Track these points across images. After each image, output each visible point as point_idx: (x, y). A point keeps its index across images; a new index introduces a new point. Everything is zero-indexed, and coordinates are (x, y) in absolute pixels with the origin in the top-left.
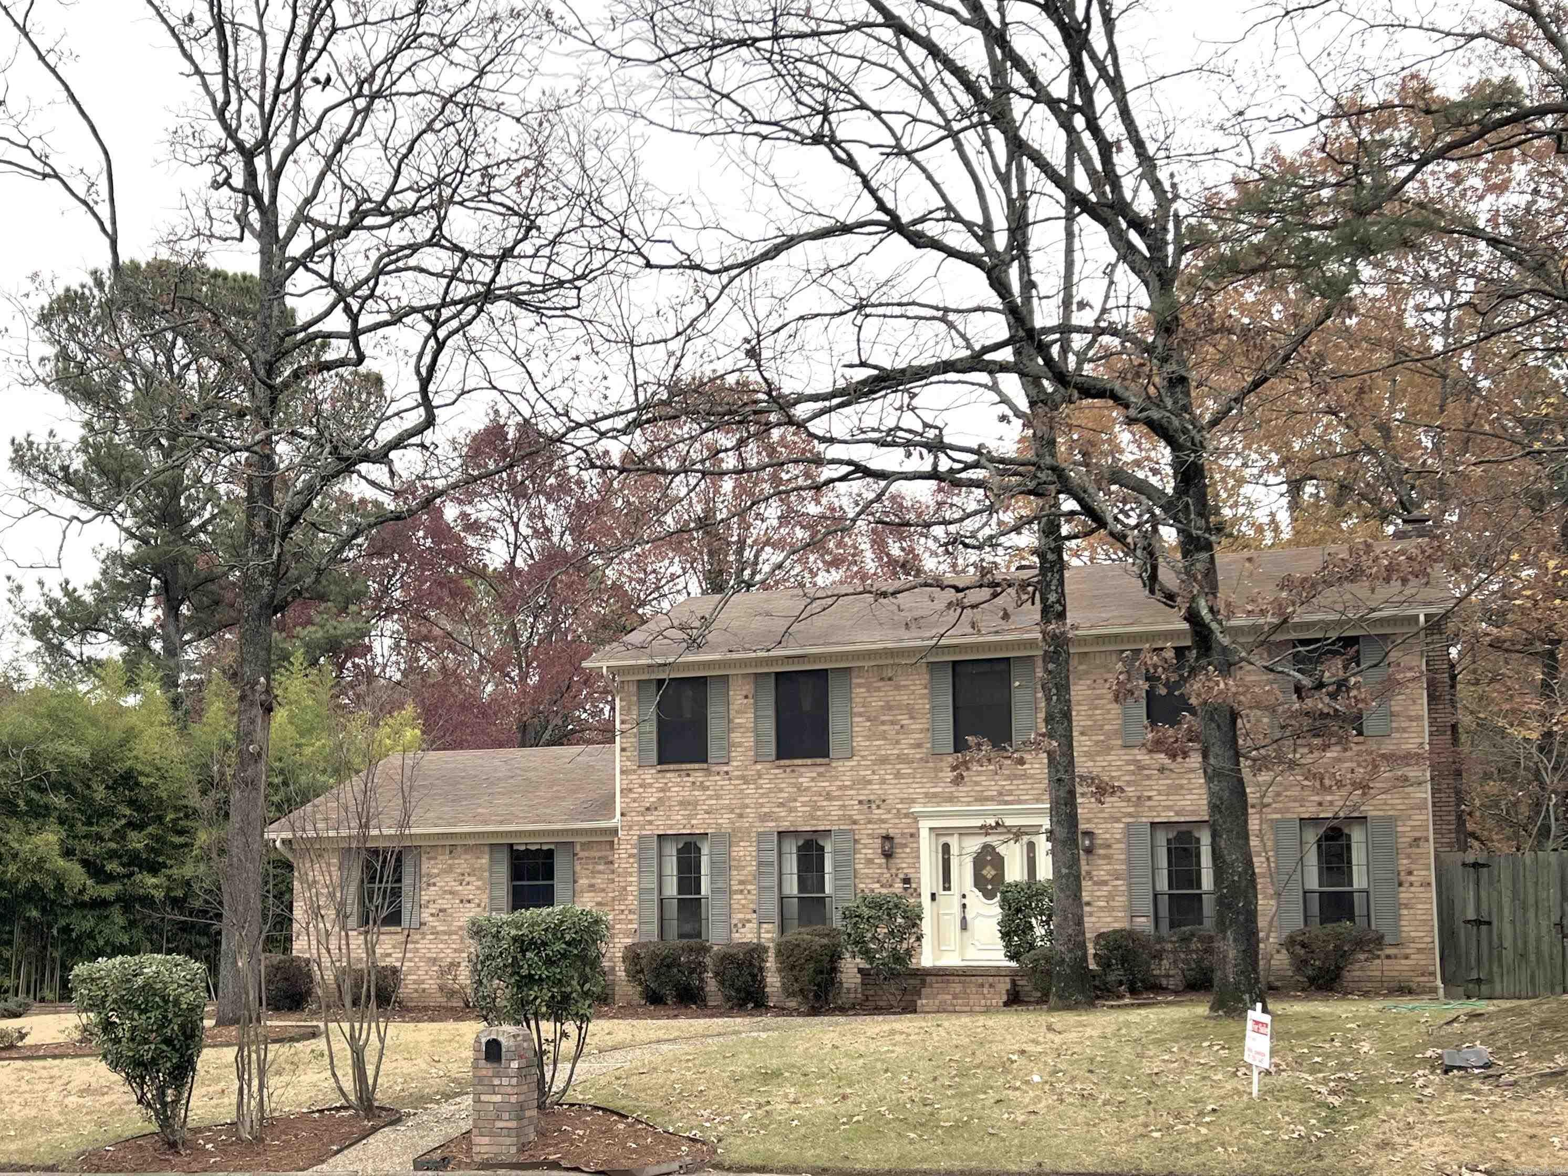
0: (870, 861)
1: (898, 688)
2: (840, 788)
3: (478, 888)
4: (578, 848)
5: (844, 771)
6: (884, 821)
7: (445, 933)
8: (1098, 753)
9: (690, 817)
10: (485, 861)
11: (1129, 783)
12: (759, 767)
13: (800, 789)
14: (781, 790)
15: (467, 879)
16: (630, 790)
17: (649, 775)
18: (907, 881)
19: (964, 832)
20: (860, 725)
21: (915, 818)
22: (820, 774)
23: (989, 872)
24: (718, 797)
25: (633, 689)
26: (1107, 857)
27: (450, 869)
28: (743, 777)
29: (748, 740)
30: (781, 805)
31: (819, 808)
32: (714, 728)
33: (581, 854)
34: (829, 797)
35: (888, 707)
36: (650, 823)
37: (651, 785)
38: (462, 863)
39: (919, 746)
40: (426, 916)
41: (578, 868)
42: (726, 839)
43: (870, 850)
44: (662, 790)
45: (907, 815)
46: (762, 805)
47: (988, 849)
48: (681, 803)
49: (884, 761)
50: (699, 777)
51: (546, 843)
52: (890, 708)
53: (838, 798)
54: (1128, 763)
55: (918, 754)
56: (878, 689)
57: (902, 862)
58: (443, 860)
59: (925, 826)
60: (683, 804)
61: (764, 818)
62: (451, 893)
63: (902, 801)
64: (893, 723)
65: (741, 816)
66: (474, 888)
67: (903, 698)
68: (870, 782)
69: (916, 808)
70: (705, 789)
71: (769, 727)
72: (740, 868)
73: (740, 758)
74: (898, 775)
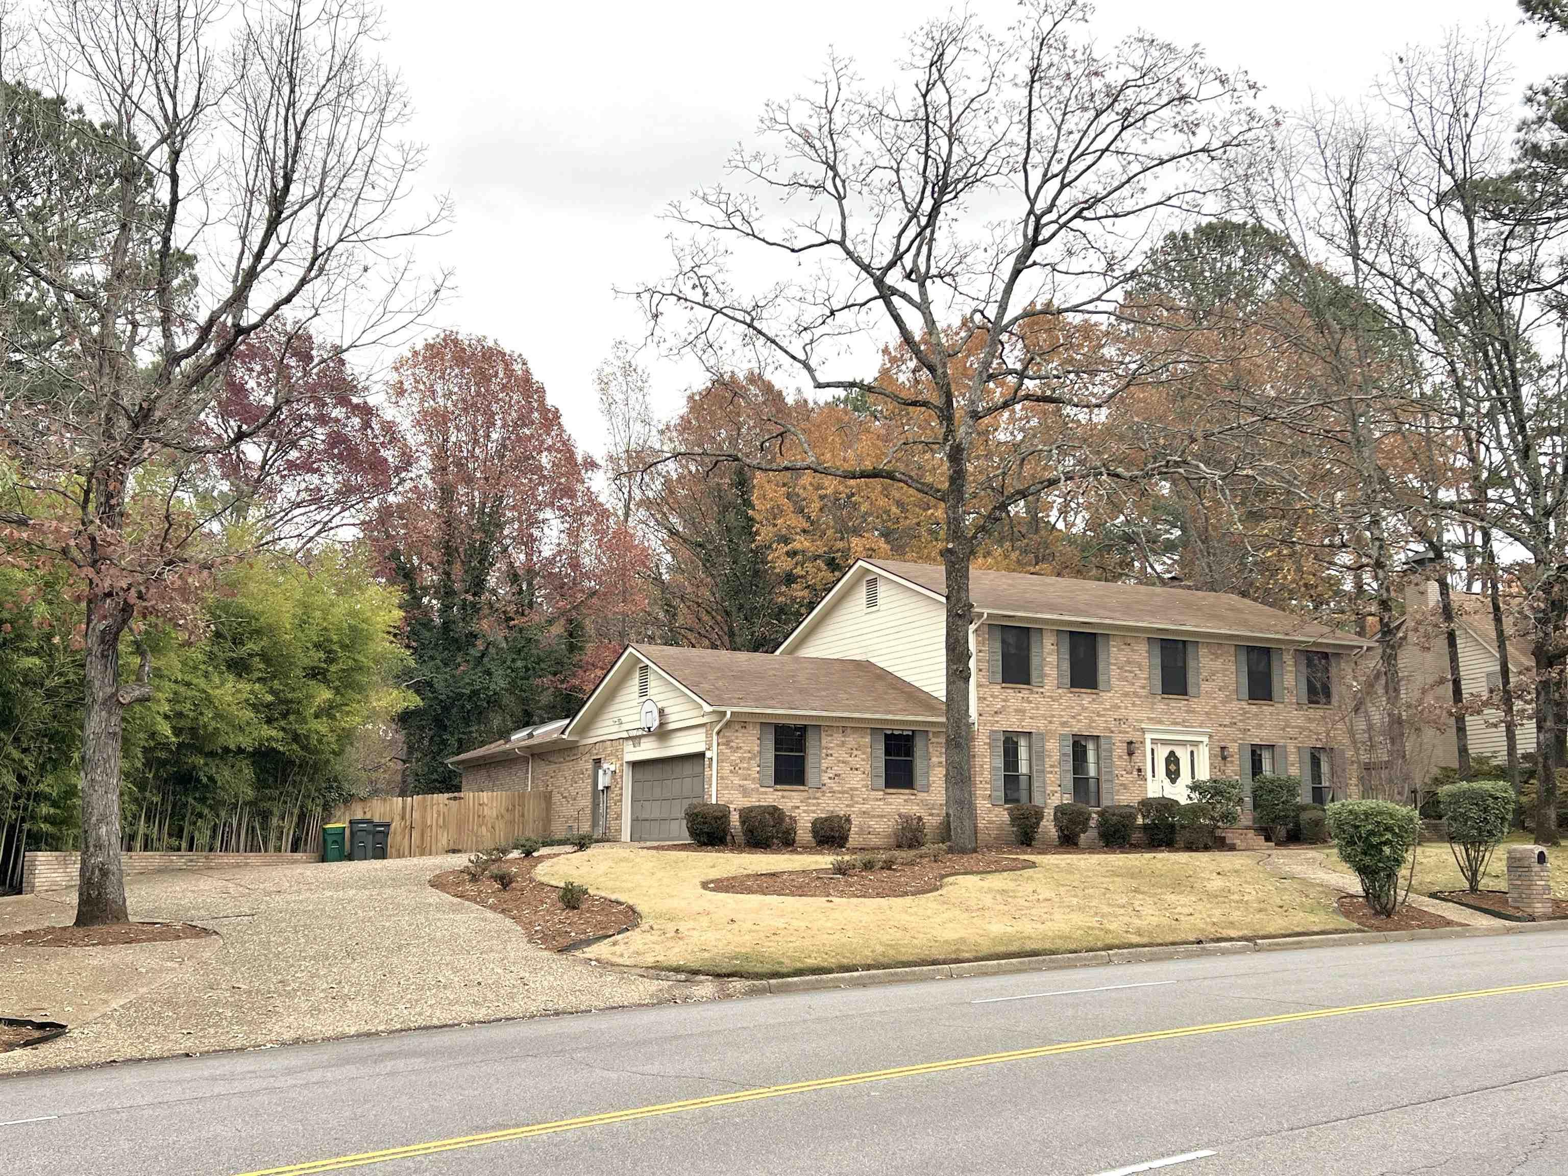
0: (1120, 757)
1: (1133, 650)
2: (1105, 709)
3: (863, 760)
4: (931, 735)
5: (1107, 698)
6: (1127, 733)
7: (840, 792)
8: (1226, 702)
9: (1022, 720)
10: (868, 739)
11: (1240, 721)
12: (1060, 691)
13: (1084, 709)
14: (1073, 708)
15: (855, 752)
16: (985, 699)
17: (997, 689)
18: (1139, 770)
19: (1165, 742)
20: (1114, 671)
21: (1143, 731)
22: (1094, 700)
23: (1173, 767)
24: (1038, 709)
25: (986, 629)
26: (1232, 762)
27: (843, 744)
28: (1051, 697)
29: (1054, 673)
30: (1073, 717)
31: (1094, 721)
32: (1035, 661)
33: (933, 740)
34: (1099, 715)
35: (1128, 662)
36: (997, 722)
37: (997, 697)
38: (852, 740)
39: (1143, 688)
40: (825, 778)
41: (931, 750)
42: (1042, 737)
43: (1120, 750)
44: (1004, 701)
45: (1138, 730)
46: (1062, 716)
47: (1172, 753)
48: (1016, 711)
49: (1126, 695)
50: (1025, 694)
51: (907, 730)
52: (1129, 663)
53: (1103, 716)
54: (1240, 709)
55: (1143, 692)
56: (1123, 650)
57: (1137, 757)
58: (838, 738)
59: (1148, 737)
60: (1017, 711)
61: (1064, 724)
62: (843, 762)
63: (1137, 721)
64: (1131, 672)
65: (1050, 722)
66: (861, 760)
67: (1136, 657)
68: (1119, 707)
69: (1143, 726)
70: (1030, 702)
71: (1066, 666)
72: (1050, 756)
73: (1050, 683)
74: (1134, 704)
